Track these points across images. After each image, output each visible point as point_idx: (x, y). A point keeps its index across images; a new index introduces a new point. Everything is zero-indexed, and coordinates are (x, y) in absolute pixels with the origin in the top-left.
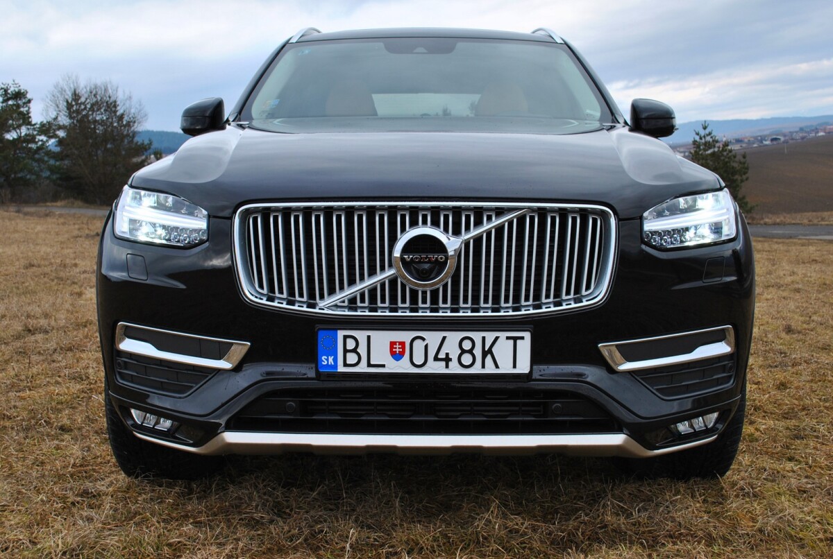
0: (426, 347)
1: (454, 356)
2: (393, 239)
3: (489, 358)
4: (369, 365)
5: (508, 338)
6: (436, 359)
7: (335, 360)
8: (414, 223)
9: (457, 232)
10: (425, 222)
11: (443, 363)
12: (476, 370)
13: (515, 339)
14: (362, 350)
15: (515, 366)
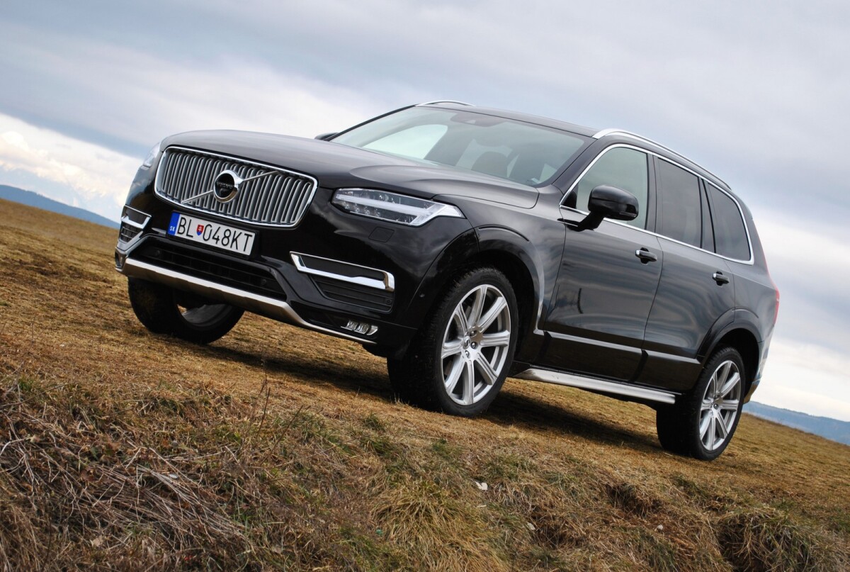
0: (211, 231)
1: (221, 238)
2: (218, 173)
3: (235, 243)
4: (187, 235)
5: (246, 234)
6: (213, 238)
7: (175, 229)
8: (228, 168)
9: (244, 177)
10: (232, 169)
11: (215, 241)
12: (228, 248)
13: (248, 236)
14: (186, 227)
15: (244, 250)
